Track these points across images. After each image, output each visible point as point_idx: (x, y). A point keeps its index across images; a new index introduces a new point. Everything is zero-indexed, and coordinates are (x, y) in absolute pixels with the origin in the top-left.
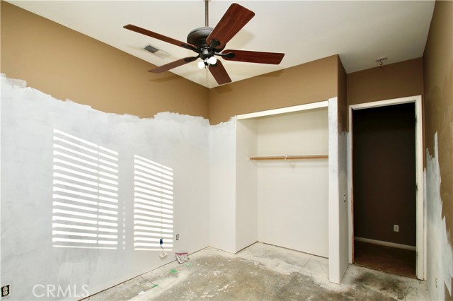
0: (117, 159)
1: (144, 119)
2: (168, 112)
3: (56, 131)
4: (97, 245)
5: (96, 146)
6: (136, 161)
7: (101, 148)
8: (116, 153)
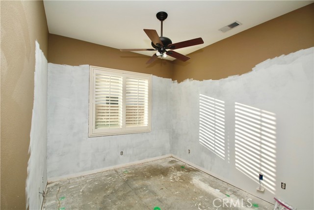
0: (223, 106)
1: (243, 75)
2: (269, 59)
3: (200, 95)
4: (214, 151)
5: (213, 99)
6: (236, 107)
7: (216, 100)
8: (223, 102)
